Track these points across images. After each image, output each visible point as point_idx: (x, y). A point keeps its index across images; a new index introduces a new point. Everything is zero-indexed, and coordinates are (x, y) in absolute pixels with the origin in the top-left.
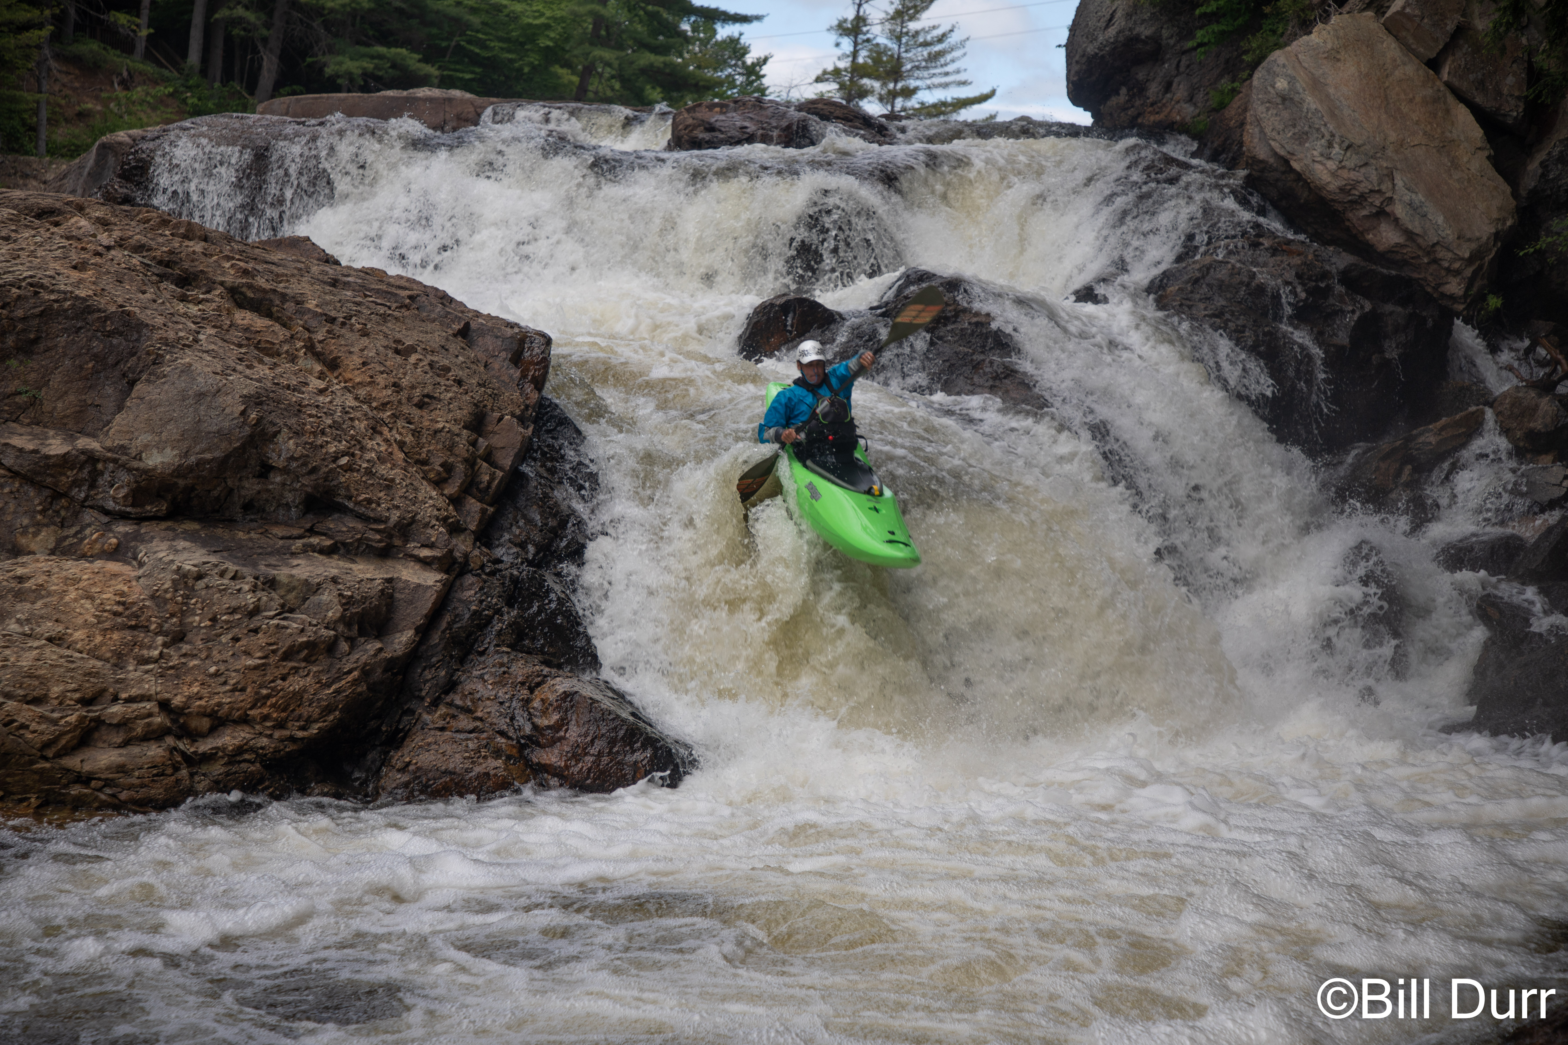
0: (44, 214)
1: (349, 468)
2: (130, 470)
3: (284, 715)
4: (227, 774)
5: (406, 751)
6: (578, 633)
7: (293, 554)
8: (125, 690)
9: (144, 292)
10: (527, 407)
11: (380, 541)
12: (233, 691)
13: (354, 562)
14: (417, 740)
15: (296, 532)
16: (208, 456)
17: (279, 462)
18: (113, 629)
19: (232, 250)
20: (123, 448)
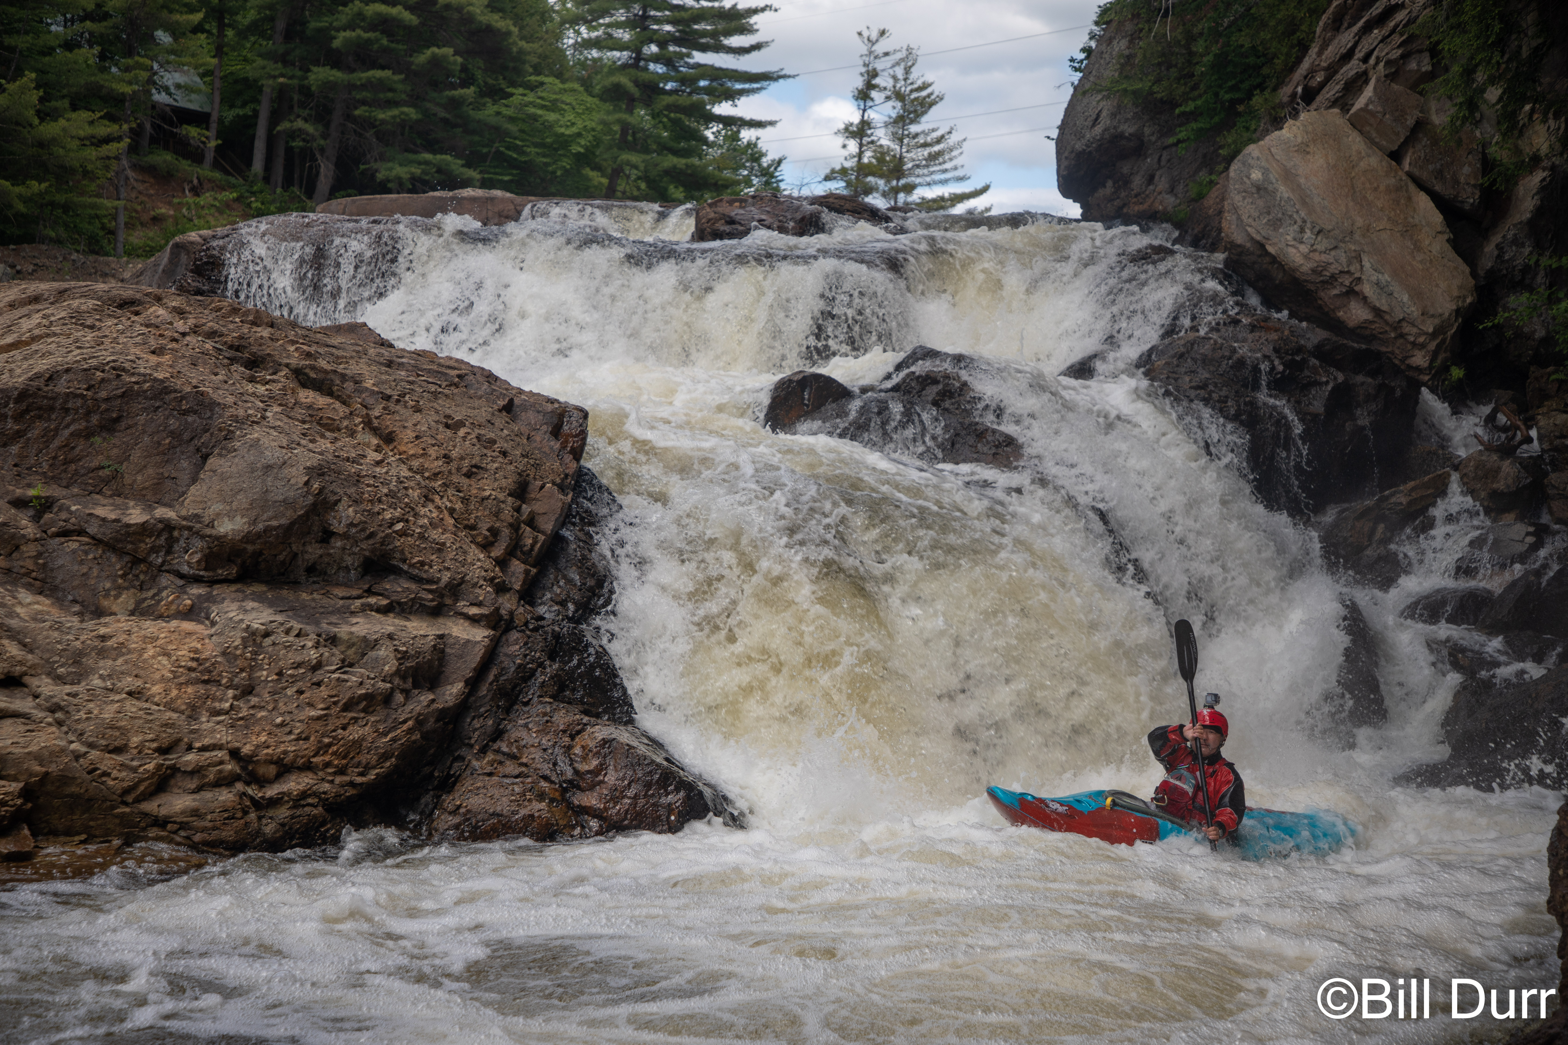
0: (125, 304)
1: (403, 533)
2: (203, 537)
3: (344, 762)
4: (293, 817)
5: (457, 795)
6: (615, 685)
7: (353, 613)
8: (198, 739)
9: (216, 374)
10: (566, 476)
11: (432, 600)
12: (297, 740)
13: (408, 620)
14: (467, 784)
15: (355, 592)
16: (275, 523)
17: (338, 527)
18: (187, 683)
19: (296, 335)
20: (197, 517)
